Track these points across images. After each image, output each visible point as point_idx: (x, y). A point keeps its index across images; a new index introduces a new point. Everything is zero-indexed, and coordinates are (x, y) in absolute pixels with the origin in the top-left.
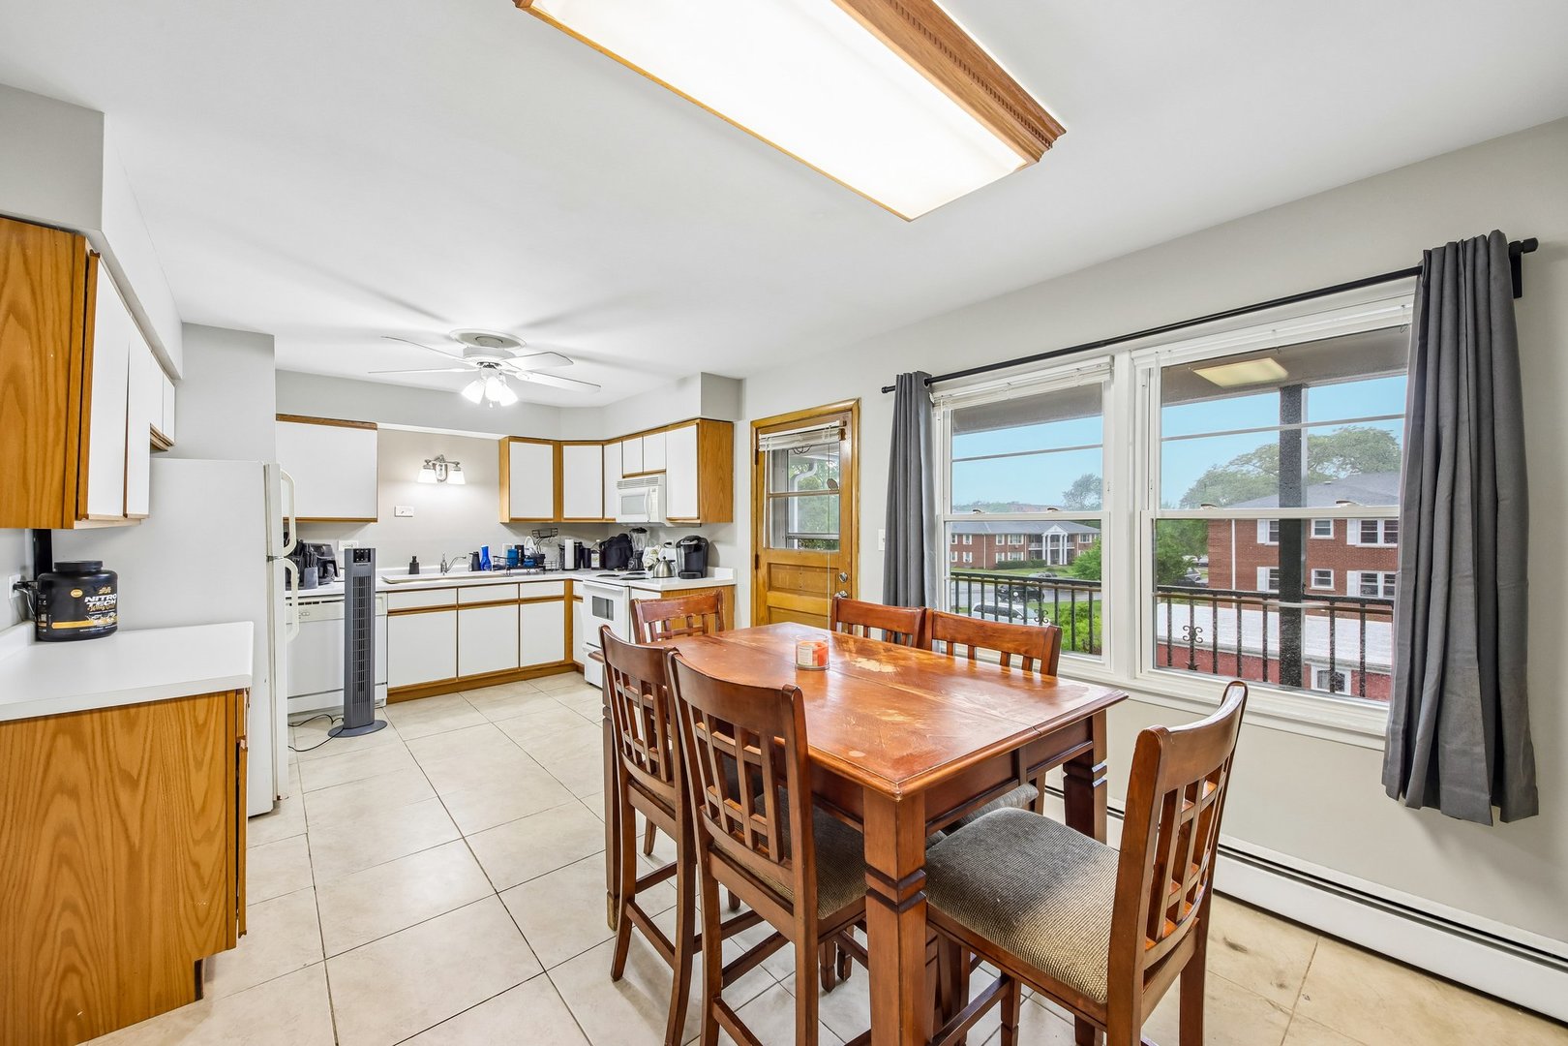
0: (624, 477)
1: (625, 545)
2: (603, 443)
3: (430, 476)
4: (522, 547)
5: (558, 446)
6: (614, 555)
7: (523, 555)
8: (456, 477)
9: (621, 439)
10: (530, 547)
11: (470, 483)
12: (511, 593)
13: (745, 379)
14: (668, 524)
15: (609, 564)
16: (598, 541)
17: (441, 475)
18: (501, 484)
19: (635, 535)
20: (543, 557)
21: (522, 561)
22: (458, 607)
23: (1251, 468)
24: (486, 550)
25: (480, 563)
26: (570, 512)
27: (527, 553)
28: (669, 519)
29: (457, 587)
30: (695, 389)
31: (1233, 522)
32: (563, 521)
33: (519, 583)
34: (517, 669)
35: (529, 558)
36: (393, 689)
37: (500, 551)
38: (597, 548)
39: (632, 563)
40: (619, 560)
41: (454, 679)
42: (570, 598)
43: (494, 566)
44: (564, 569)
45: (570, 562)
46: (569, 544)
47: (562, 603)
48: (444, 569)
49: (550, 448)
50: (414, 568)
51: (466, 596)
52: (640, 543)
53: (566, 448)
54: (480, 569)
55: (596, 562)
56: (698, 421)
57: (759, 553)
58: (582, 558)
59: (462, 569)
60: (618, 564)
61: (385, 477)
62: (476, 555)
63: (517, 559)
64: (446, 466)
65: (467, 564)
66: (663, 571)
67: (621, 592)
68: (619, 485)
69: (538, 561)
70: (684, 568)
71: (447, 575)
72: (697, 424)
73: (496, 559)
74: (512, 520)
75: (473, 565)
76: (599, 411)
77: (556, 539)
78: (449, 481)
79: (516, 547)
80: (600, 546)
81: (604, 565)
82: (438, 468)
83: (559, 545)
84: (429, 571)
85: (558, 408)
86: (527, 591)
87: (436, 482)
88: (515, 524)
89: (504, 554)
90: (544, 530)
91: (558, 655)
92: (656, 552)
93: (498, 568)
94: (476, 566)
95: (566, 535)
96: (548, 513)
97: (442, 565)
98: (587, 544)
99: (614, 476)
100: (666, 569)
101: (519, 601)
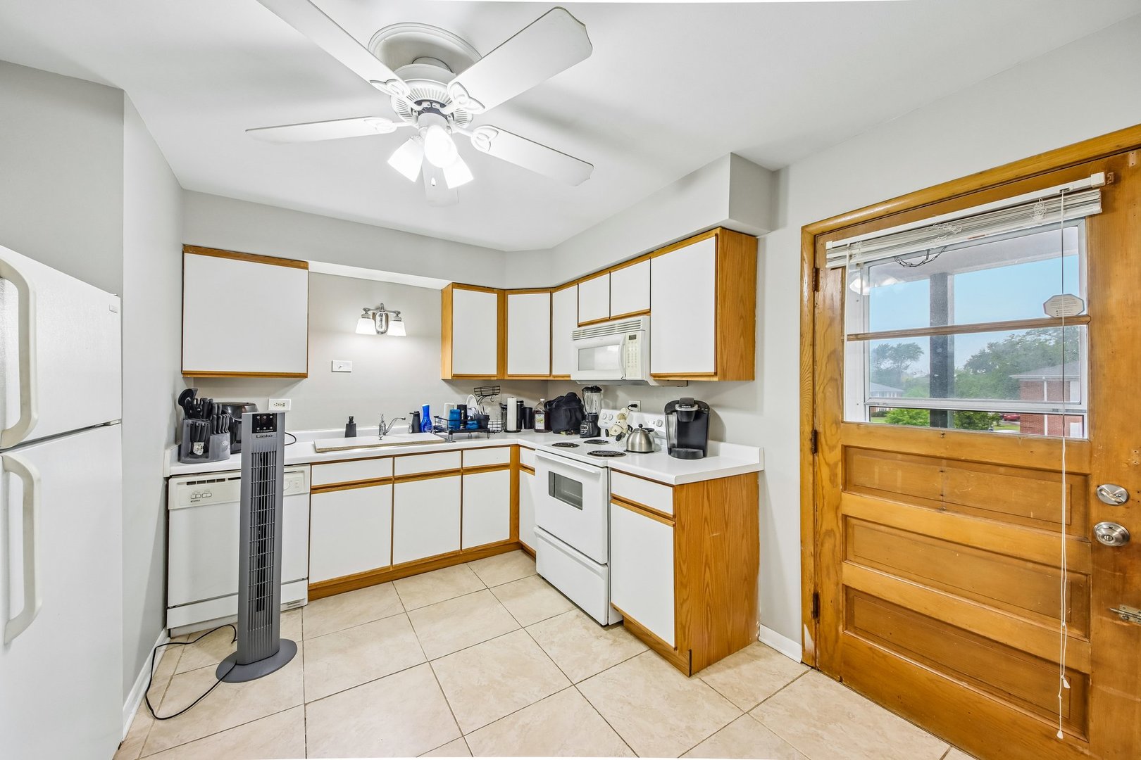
0: (579, 326)
1: (574, 405)
2: (551, 290)
3: (367, 327)
4: (464, 407)
5: (503, 295)
6: (562, 417)
7: (466, 416)
8: (396, 329)
9: (576, 282)
10: (474, 408)
11: (412, 336)
12: (452, 461)
13: (787, 167)
14: (652, 382)
15: (555, 427)
16: (542, 400)
17: (381, 327)
18: (443, 338)
19: (588, 394)
20: (487, 418)
21: (465, 423)
22: (394, 480)
23: (1048, 337)
24: (427, 409)
25: (420, 423)
26: (513, 369)
27: (470, 413)
28: (654, 376)
29: (394, 456)
30: (722, 179)
31: (1045, 384)
32: (507, 378)
33: (462, 450)
34: (458, 551)
35: (472, 420)
36: (315, 584)
37: (442, 412)
38: (542, 408)
39: (586, 427)
40: (568, 423)
41: (387, 568)
42: (516, 467)
43: (435, 428)
44: (506, 431)
45: (512, 423)
46: (512, 403)
47: (507, 473)
48: (383, 431)
49: (493, 297)
50: (351, 430)
51: (404, 466)
52: (592, 403)
53: (511, 298)
54: (420, 431)
55: (540, 422)
56: (718, 231)
57: (820, 429)
58: (526, 419)
59: (401, 433)
60: (567, 428)
61: (316, 329)
62: (417, 415)
63: (462, 423)
64: (387, 316)
65: (407, 426)
66: (640, 444)
67: (596, 476)
68: (576, 336)
69: (481, 424)
70: (675, 442)
71: (386, 439)
72: (717, 235)
73: (437, 420)
74: (455, 376)
75: (413, 426)
76: (549, 253)
77: (497, 398)
78: (389, 332)
79: (459, 407)
80: (545, 406)
81: (548, 428)
82: (378, 318)
83: (500, 404)
84: (367, 435)
85: (503, 252)
86: (471, 460)
87: (375, 333)
88: (457, 381)
89: (446, 415)
90: (486, 387)
91: (504, 535)
92: (623, 417)
93: (439, 430)
94: (416, 428)
95: (507, 392)
96: (491, 369)
97: (380, 426)
98: (529, 403)
99: (566, 325)
100: (643, 442)
101: (462, 471)
